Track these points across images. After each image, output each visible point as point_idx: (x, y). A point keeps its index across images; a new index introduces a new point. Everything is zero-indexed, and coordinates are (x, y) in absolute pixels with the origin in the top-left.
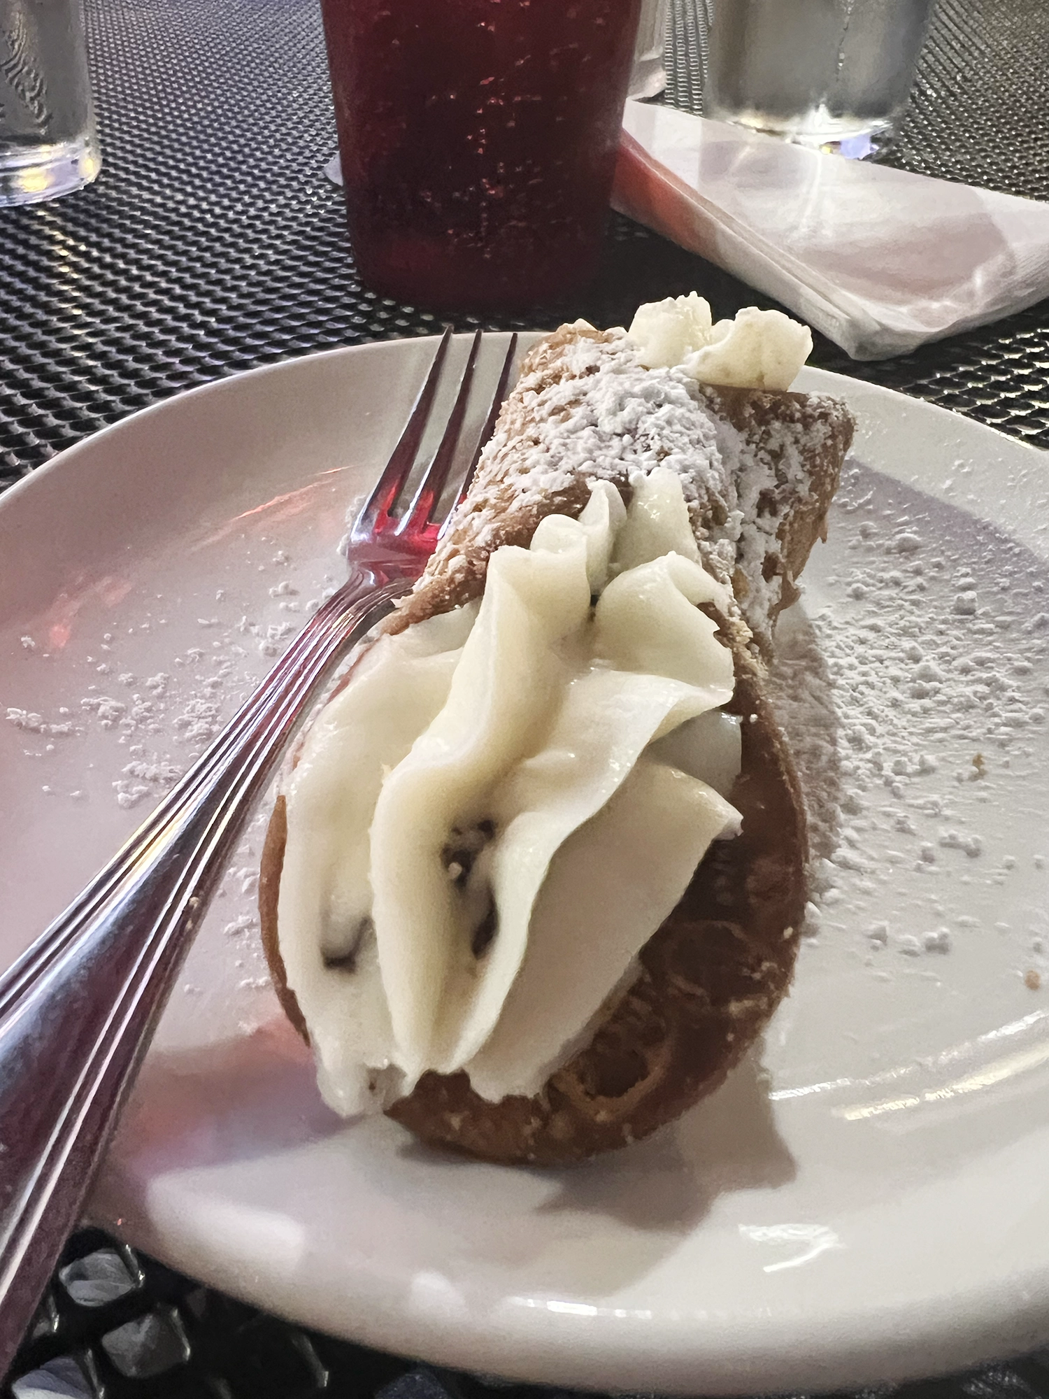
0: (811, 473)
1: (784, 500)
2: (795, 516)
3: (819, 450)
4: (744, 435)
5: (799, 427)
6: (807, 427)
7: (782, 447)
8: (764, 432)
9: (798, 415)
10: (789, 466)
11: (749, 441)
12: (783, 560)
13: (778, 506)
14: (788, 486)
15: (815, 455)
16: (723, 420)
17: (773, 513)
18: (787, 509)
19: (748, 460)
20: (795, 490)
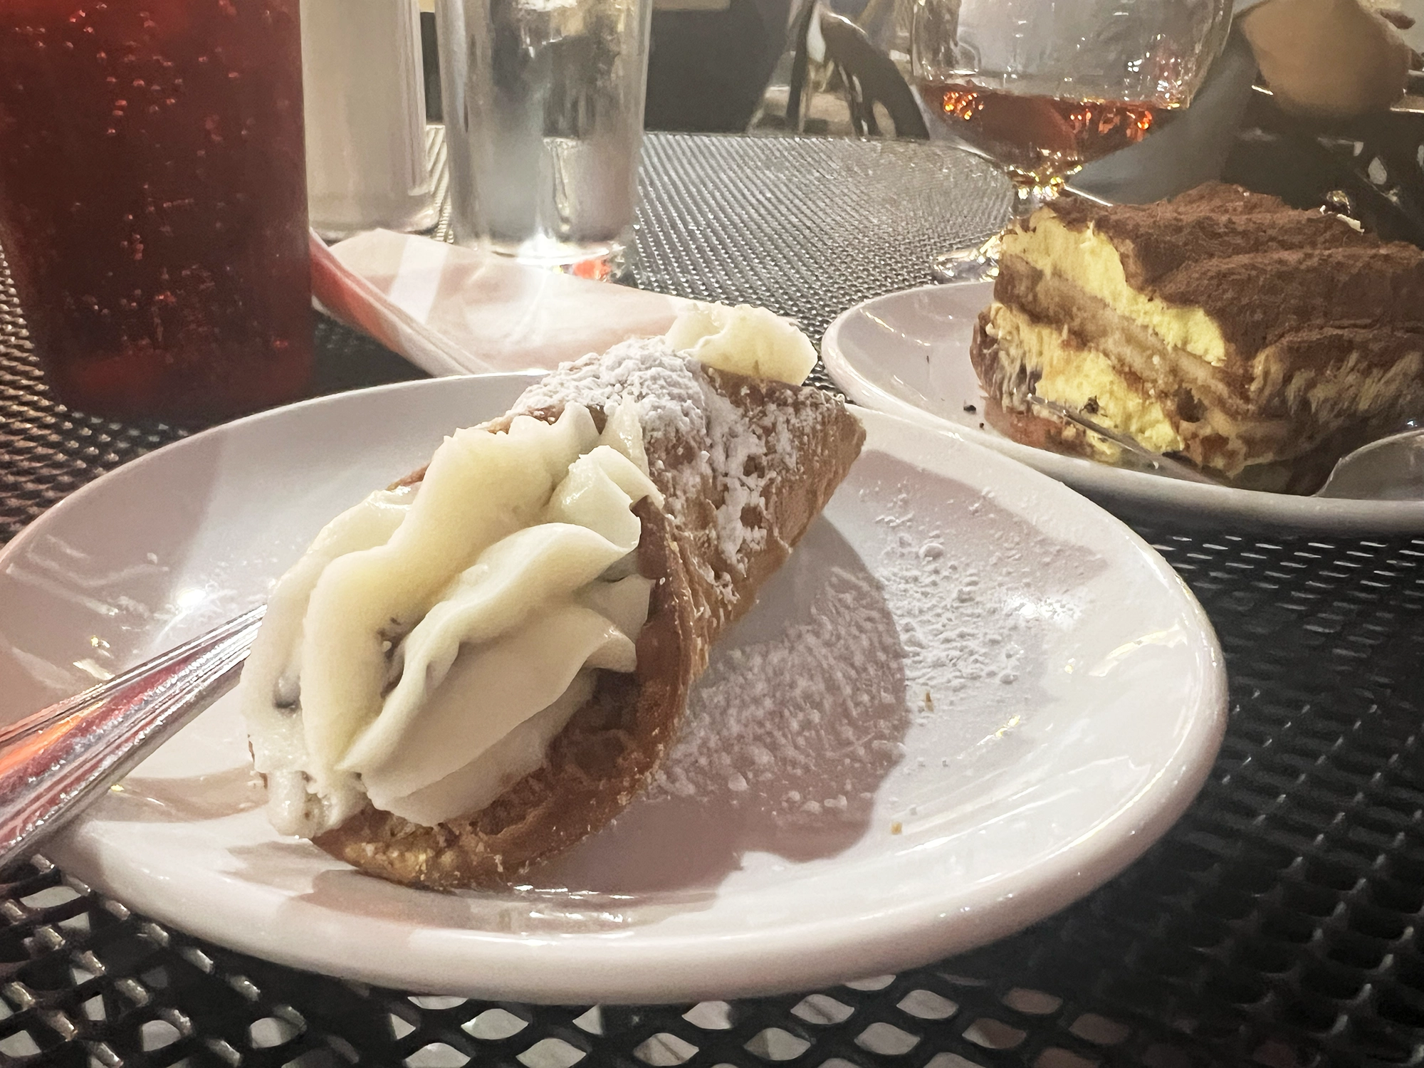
0: (800, 449)
1: (771, 466)
2: (782, 482)
3: (807, 430)
4: (741, 411)
5: (791, 410)
6: (797, 411)
7: (774, 425)
8: (760, 412)
9: (790, 401)
10: (778, 441)
11: (744, 415)
12: (769, 517)
13: (766, 471)
14: (777, 456)
15: (803, 434)
16: (721, 395)
17: (761, 476)
18: (773, 474)
19: (739, 429)
20: (782, 461)
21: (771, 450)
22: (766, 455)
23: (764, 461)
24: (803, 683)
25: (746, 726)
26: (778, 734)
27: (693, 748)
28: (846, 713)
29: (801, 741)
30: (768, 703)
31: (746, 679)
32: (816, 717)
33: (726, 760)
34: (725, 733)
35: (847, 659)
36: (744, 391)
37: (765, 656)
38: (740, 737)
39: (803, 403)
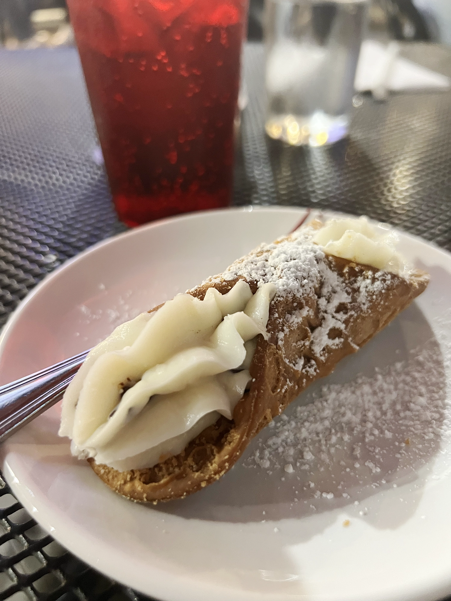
0: (371, 302)
1: (352, 309)
2: (357, 317)
3: (377, 292)
4: (342, 279)
5: (369, 281)
7: (359, 288)
8: (353, 281)
10: (360, 296)
11: (343, 282)
12: (346, 333)
13: (349, 311)
14: (356, 304)
15: (373, 294)
16: (333, 271)
17: (346, 313)
18: (353, 313)
19: (338, 289)
20: (359, 307)
21: (354, 300)
22: (350, 303)
23: (349, 306)
24: (349, 415)
25: (310, 434)
26: (323, 442)
27: (279, 441)
28: (363, 439)
29: (333, 450)
30: (327, 423)
31: (322, 405)
32: (346, 438)
33: (292, 452)
34: (298, 435)
35: (379, 404)
36: (346, 270)
37: (339, 392)
38: (305, 439)
39: (377, 279)
